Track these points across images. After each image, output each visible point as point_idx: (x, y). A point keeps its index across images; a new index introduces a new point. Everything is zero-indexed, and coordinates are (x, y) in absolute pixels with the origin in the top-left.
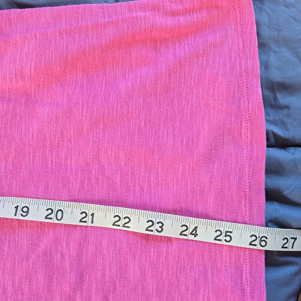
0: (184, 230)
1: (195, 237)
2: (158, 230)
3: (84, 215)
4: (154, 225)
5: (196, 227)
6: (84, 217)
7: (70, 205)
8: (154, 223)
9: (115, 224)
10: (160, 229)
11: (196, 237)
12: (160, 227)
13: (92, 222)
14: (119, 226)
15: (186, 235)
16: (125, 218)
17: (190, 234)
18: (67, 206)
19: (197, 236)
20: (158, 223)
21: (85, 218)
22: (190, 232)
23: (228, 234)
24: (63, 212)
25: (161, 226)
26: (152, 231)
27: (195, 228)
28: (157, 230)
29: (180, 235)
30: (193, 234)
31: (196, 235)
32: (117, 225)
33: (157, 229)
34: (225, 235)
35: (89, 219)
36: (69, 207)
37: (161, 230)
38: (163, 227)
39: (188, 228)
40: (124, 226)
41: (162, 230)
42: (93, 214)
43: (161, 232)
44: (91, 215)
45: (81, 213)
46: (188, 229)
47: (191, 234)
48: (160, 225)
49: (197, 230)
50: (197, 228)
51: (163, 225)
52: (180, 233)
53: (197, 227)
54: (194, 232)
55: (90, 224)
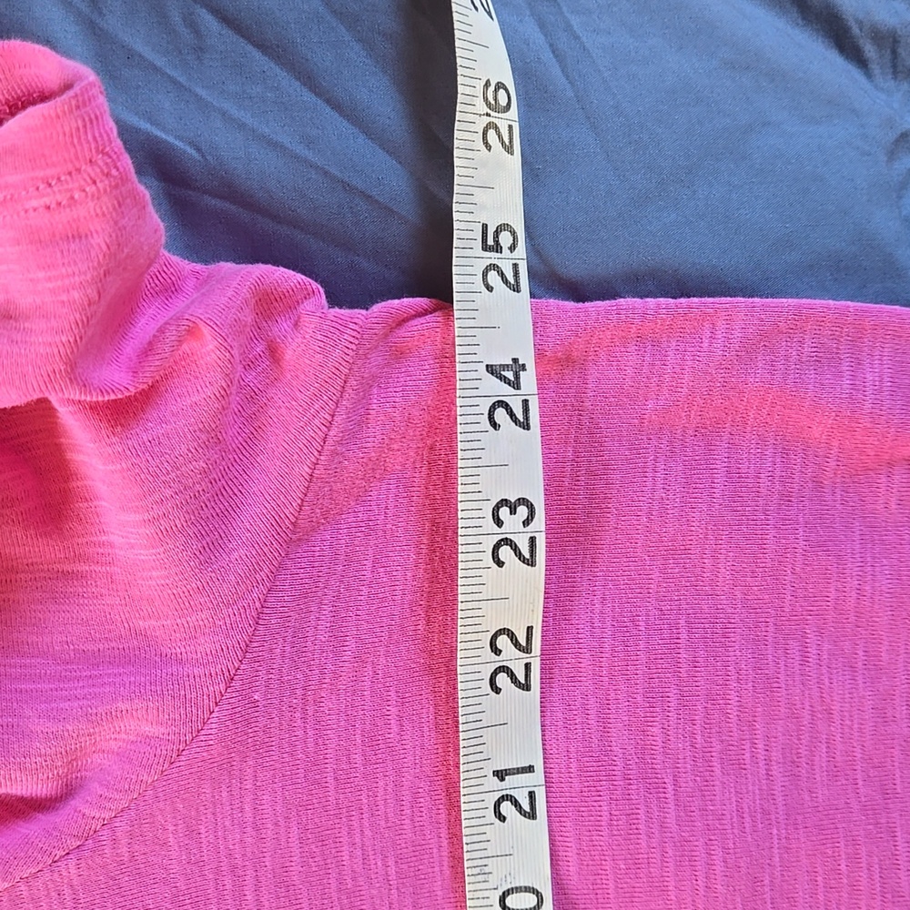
0: (508, 417)
1: (523, 367)
2: (525, 518)
3: (506, 808)
4: (508, 536)
5: (490, 369)
6: (516, 803)
7: (477, 871)
8: (502, 540)
9: (523, 681)
10: (523, 511)
11: (524, 365)
12: (513, 511)
13: (530, 769)
14: (528, 666)
15: (525, 403)
16: (497, 651)
17: (519, 388)
18: (481, 878)
19: (521, 363)
20: (499, 523)
21: (516, 800)
22: (511, 390)
23: (490, 242)
24: (508, 890)
25: (508, 509)
26: (532, 540)
27: (492, 374)
28: (526, 523)
29: (528, 429)
30: (517, 377)
31: (518, 366)
32: (527, 676)
33: (524, 522)
34: (497, 252)
35: (519, 786)
36: (486, 870)
37: (525, 508)
38: (513, 501)
39: (498, 402)
40: (527, 649)
41: (523, 501)
42: (496, 773)
43: (532, 505)
44: (502, 779)
45: (502, 818)
46: (502, 401)
47: (516, 384)
48: (504, 513)
49: (500, 365)
50: (492, 366)
51: (504, 502)
52: (522, 430)
53: (487, 366)
54: (510, 375)
55: (537, 778)
